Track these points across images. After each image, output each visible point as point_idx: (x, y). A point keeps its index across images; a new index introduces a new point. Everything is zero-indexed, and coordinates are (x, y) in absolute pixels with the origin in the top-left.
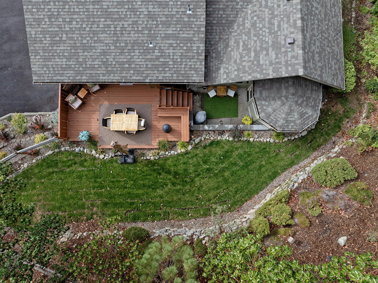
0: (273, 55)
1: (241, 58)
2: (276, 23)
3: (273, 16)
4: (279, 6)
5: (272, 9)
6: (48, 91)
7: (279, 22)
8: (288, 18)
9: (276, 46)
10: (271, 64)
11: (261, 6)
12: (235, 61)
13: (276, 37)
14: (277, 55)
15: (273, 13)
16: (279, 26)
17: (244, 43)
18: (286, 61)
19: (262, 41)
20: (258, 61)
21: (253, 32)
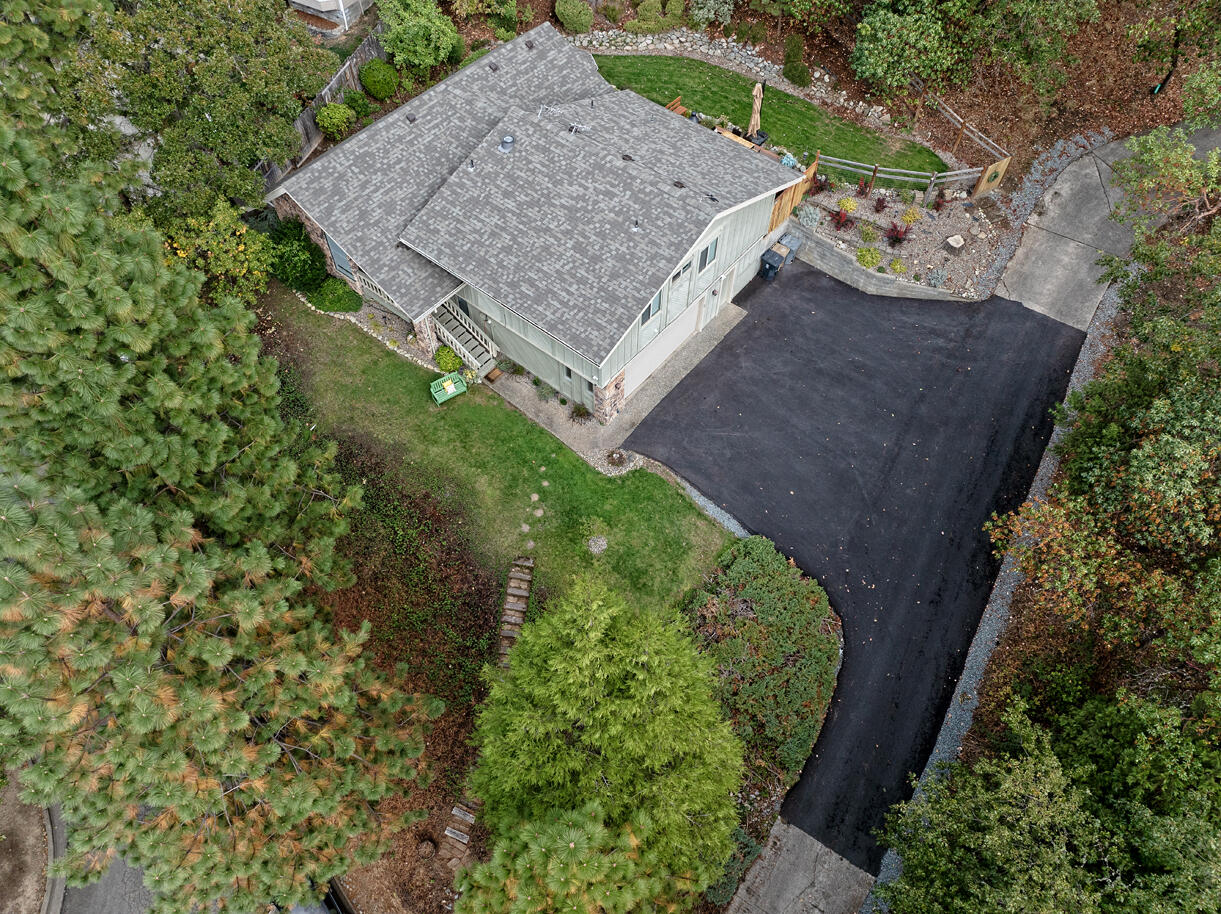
0: (551, 54)
1: (576, 81)
2: (523, 67)
3: (519, 73)
4: (507, 73)
5: (514, 78)
6: (810, 300)
7: (521, 64)
8: (511, 59)
9: (542, 55)
10: (560, 52)
11: (518, 90)
12: (583, 84)
13: (535, 60)
14: (549, 51)
15: (517, 74)
16: (524, 62)
17: (561, 87)
18: (548, 40)
19: (548, 70)
20: (566, 63)
21: (547, 84)
